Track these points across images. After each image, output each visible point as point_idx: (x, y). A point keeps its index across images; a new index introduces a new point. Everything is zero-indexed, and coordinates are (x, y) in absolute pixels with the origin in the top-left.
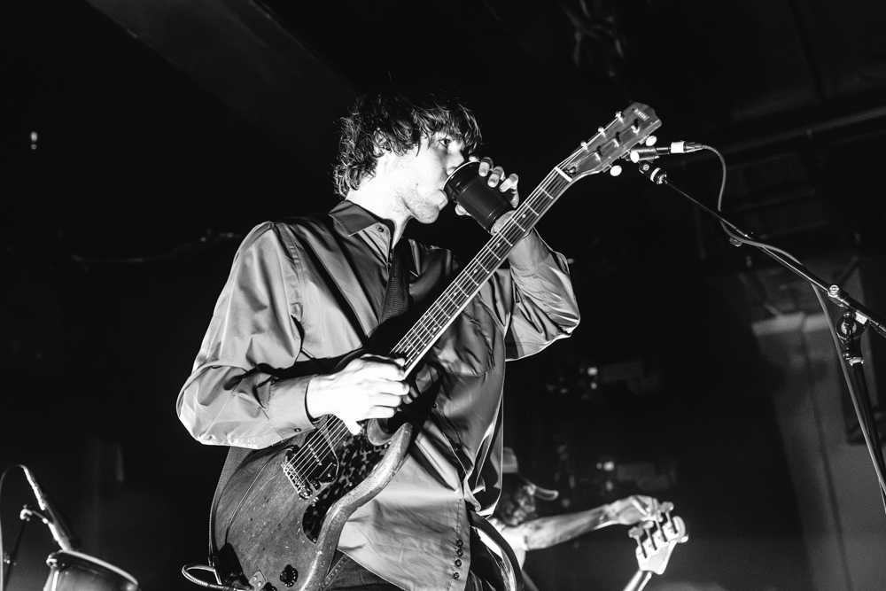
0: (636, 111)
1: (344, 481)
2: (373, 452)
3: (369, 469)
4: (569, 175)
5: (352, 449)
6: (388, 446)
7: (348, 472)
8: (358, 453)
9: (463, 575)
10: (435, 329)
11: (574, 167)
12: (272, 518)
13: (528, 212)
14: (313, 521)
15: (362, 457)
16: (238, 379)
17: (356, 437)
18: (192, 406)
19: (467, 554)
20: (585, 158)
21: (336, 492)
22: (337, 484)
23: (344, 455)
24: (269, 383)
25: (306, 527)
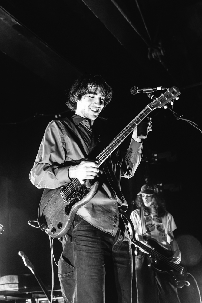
0: (174, 89)
1: (78, 198)
2: (87, 190)
3: (85, 195)
4: (151, 108)
5: (81, 188)
6: (91, 188)
7: (79, 195)
8: (82, 190)
9: (117, 226)
10: (108, 153)
11: (153, 106)
12: (56, 208)
13: (138, 119)
14: (68, 209)
15: (84, 191)
16: (48, 167)
17: (82, 185)
18: (33, 176)
19: (118, 219)
20: (157, 103)
21: (75, 201)
22: (76, 198)
23: (78, 190)
24: (57, 168)
25: (66, 211)
